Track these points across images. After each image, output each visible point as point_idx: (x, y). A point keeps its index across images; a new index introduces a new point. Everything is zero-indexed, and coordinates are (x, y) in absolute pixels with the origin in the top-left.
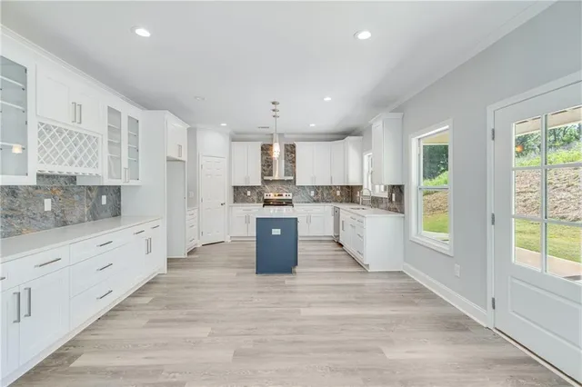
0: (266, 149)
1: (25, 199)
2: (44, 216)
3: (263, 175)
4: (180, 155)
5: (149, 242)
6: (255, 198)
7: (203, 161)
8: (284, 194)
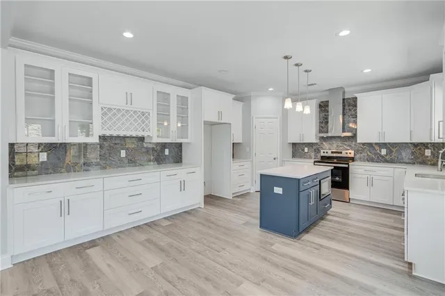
0: (323, 107)
1: (108, 150)
2: (121, 160)
3: (320, 132)
4: (220, 119)
5: (183, 183)
6: (312, 154)
7: (256, 122)
8: (344, 152)
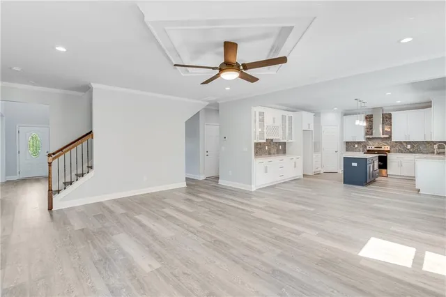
0: (369, 118)
1: (263, 146)
2: (266, 151)
3: (367, 134)
4: (309, 128)
5: (295, 163)
6: (361, 149)
7: (324, 129)
8: (383, 147)
